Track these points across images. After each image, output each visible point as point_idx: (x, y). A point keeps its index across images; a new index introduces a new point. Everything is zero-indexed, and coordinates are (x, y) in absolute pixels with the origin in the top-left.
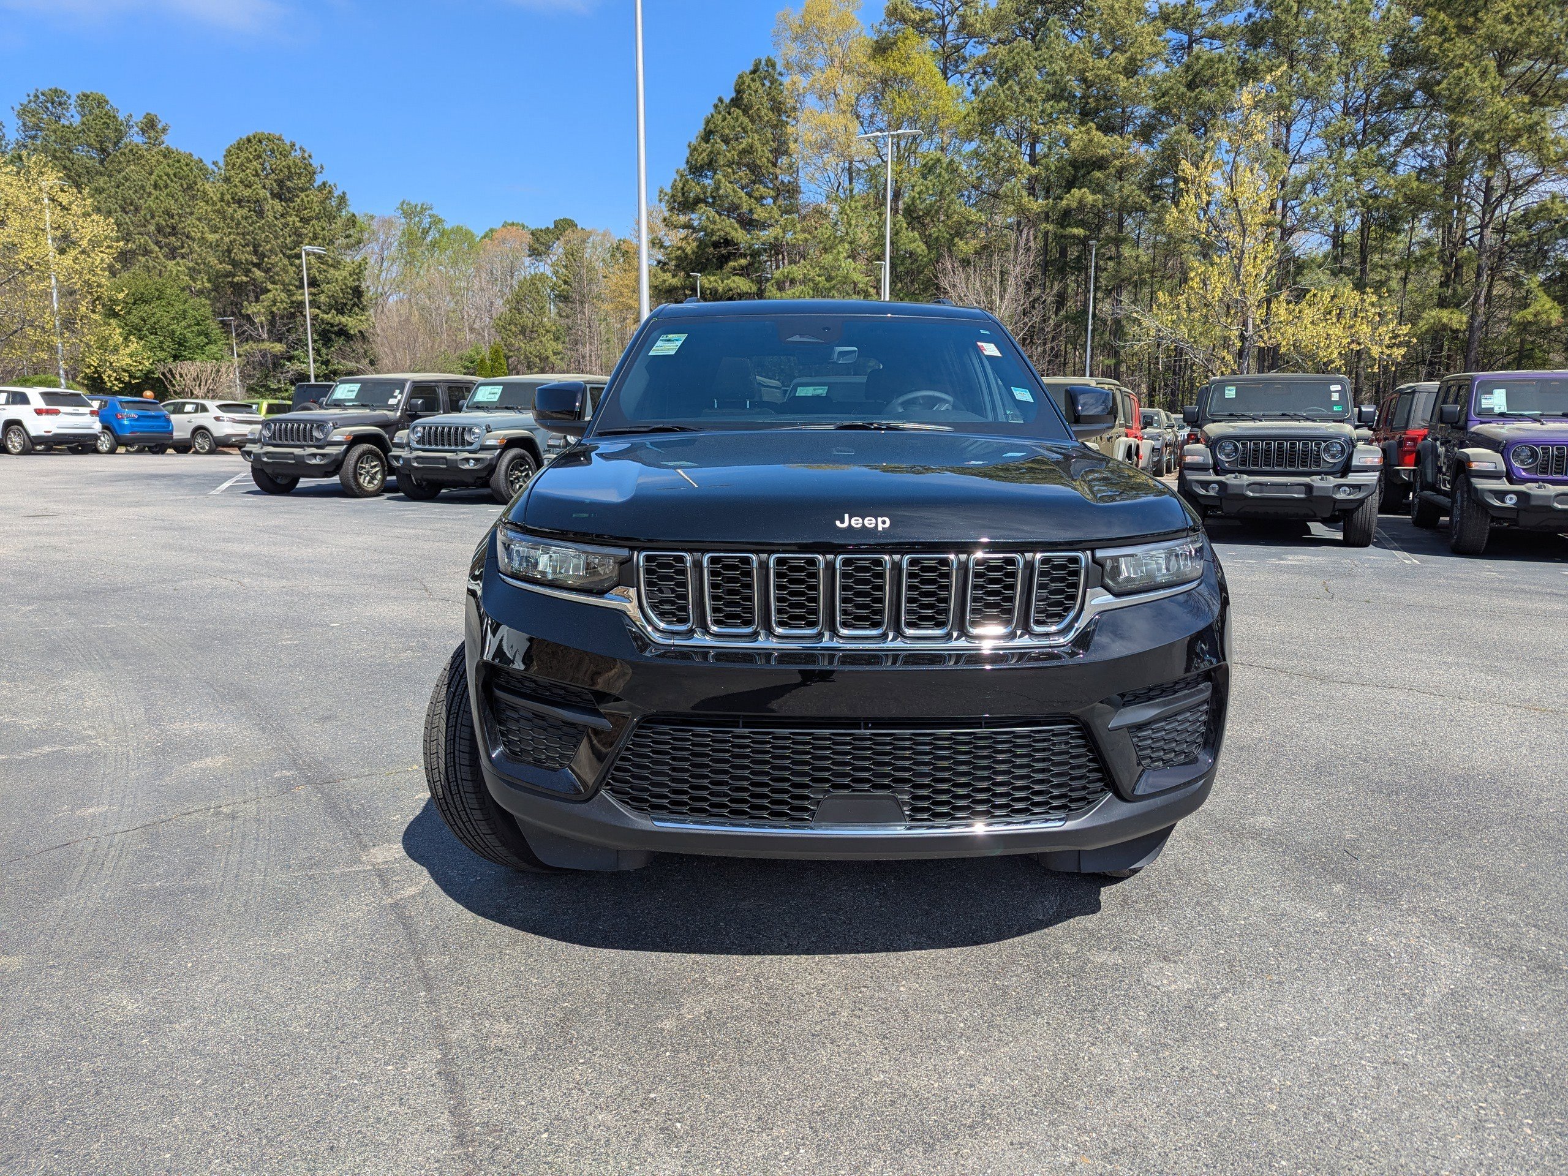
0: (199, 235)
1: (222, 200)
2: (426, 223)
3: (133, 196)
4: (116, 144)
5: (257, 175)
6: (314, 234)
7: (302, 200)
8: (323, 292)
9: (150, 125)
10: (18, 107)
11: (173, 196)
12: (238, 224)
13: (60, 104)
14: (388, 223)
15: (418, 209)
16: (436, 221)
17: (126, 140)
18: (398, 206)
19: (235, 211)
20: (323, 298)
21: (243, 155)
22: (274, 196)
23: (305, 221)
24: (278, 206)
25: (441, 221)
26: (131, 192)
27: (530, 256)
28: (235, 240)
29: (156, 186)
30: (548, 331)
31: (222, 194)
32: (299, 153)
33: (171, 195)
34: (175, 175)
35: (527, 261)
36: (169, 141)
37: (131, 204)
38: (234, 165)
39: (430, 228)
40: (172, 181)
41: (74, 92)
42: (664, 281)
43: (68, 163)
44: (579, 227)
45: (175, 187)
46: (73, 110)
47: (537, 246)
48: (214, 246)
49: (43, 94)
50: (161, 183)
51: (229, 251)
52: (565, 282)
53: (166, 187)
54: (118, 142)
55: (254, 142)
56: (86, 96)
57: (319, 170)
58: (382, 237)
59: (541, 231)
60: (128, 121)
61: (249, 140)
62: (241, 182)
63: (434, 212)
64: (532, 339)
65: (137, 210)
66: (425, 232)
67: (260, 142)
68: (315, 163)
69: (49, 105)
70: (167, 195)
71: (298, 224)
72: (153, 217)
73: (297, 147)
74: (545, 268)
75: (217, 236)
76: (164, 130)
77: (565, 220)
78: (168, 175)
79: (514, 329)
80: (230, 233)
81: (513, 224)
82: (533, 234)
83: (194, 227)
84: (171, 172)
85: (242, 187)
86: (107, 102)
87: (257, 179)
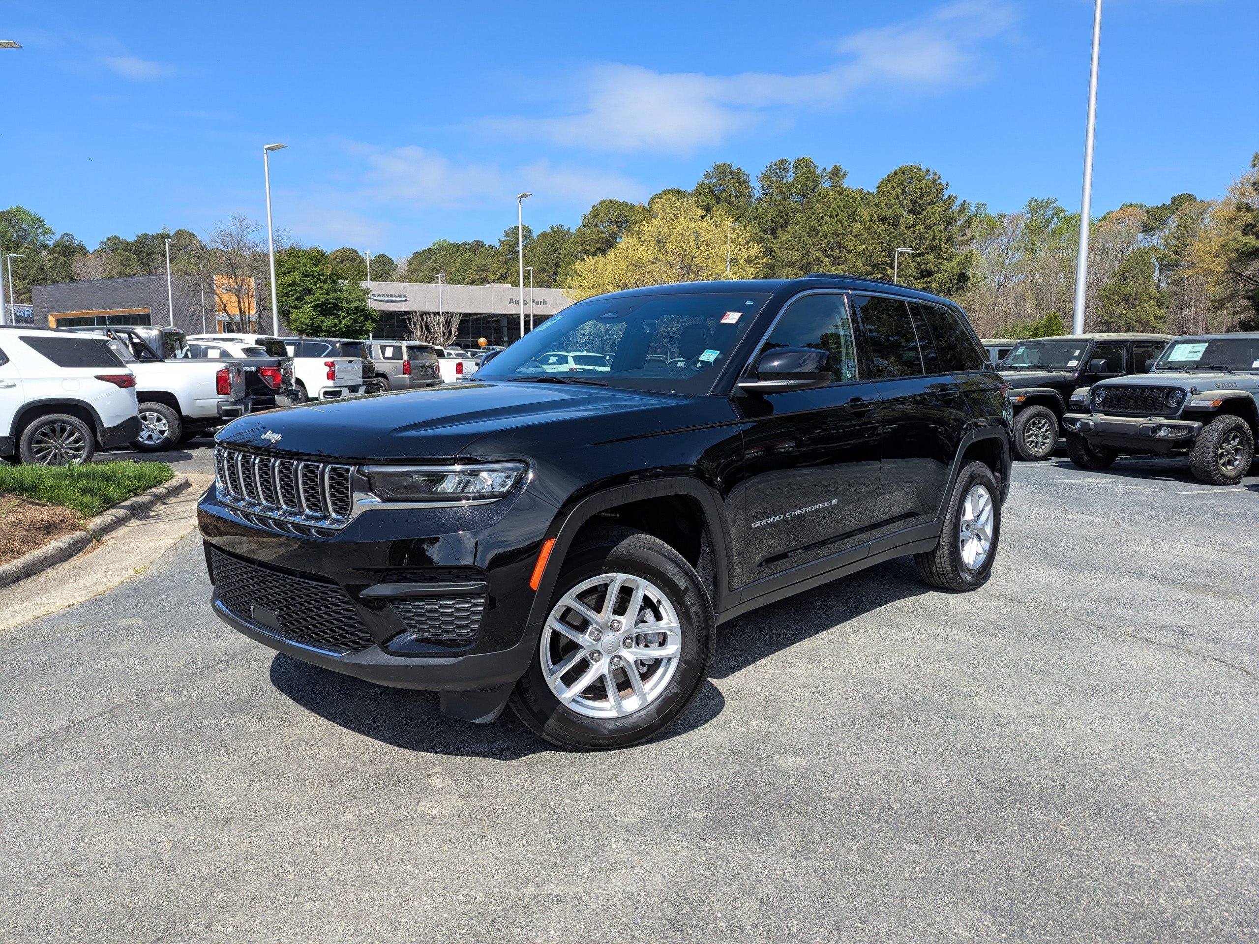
0: (853, 247)
1: (871, 220)
2: (1049, 214)
3: (816, 225)
4: (813, 190)
5: (898, 198)
6: (934, 236)
7: (928, 212)
8: (935, 280)
9: (836, 173)
10: (760, 176)
11: (840, 222)
12: (880, 235)
13: (784, 169)
14: (1016, 219)
15: (1044, 204)
16: (1059, 211)
17: (819, 187)
18: (1027, 203)
19: (878, 227)
20: (934, 285)
21: (889, 185)
22: (910, 212)
23: (928, 227)
24: (910, 219)
25: (1063, 211)
26: (814, 222)
27: (1143, 232)
28: (875, 248)
29: (831, 216)
30: (1151, 298)
31: (872, 216)
32: (931, 177)
33: (840, 221)
34: (844, 207)
35: (1140, 236)
36: (846, 183)
37: (814, 230)
38: (883, 193)
39: (1052, 218)
40: (842, 211)
41: (792, 159)
42: (1246, 244)
43: (782, 208)
44: (1198, 200)
45: (843, 215)
46: (791, 172)
47: (1151, 222)
48: (861, 254)
49: (775, 165)
50: (834, 213)
51: (871, 256)
52: (1175, 252)
53: (837, 215)
54: (815, 188)
55: (899, 174)
56: (799, 161)
57: (945, 187)
58: (1010, 231)
59: (1157, 208)
60: (823, 173)
61: (896, 173)
62: (886, 205)
63: (1058, 204)
64: (1135, 306)
65: (817, 233)
66: (1048, 222)
67: (904, 173)
68: (943, 181)
69: (778, 171)
70: (837, 221)
71: (923, 231)
72: (826, 238)
73: (931, 172)
74: (1156, 241)
75: (864, 247)
76: (844, 175)
77: (1183, 195)
78: (839, 207)
79: (1117, 298)
80: (873, 243)
81: (1131, 205)
82: (1148, 212)
83: (850, 242)
84: (842, 204)
85: (885, 208)
86: (811, 162)
87: (897, 201)
